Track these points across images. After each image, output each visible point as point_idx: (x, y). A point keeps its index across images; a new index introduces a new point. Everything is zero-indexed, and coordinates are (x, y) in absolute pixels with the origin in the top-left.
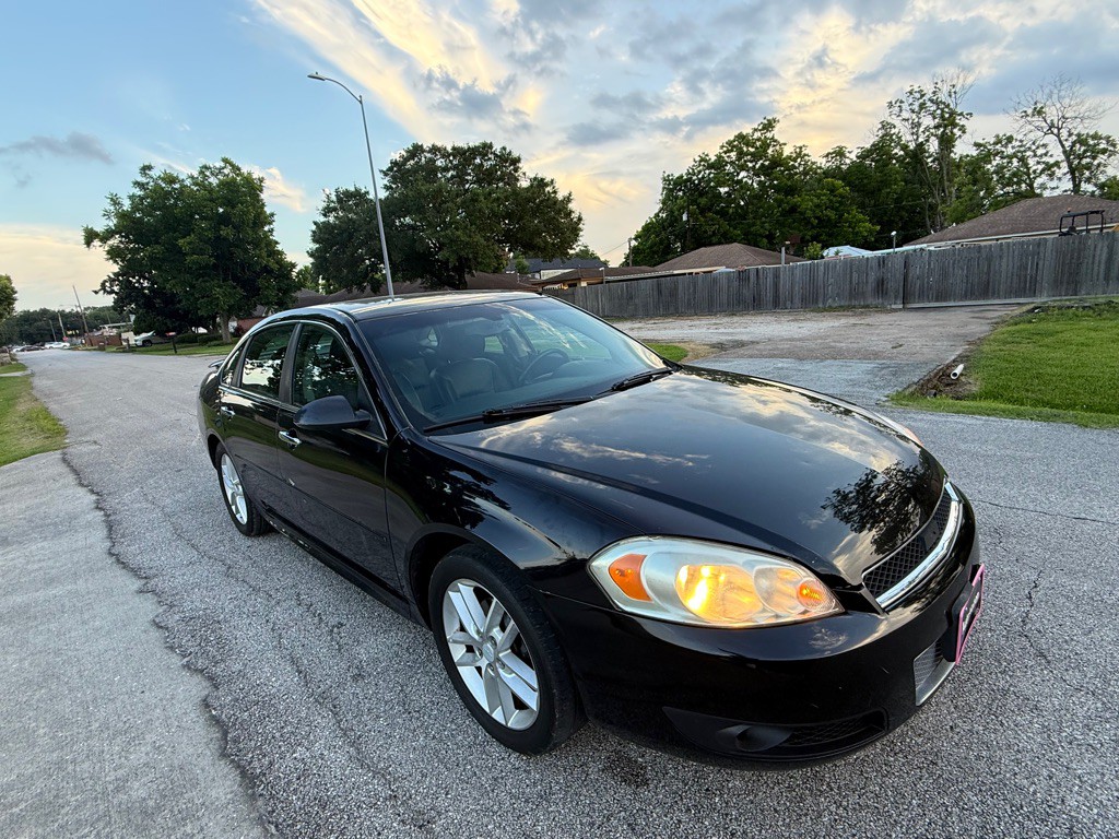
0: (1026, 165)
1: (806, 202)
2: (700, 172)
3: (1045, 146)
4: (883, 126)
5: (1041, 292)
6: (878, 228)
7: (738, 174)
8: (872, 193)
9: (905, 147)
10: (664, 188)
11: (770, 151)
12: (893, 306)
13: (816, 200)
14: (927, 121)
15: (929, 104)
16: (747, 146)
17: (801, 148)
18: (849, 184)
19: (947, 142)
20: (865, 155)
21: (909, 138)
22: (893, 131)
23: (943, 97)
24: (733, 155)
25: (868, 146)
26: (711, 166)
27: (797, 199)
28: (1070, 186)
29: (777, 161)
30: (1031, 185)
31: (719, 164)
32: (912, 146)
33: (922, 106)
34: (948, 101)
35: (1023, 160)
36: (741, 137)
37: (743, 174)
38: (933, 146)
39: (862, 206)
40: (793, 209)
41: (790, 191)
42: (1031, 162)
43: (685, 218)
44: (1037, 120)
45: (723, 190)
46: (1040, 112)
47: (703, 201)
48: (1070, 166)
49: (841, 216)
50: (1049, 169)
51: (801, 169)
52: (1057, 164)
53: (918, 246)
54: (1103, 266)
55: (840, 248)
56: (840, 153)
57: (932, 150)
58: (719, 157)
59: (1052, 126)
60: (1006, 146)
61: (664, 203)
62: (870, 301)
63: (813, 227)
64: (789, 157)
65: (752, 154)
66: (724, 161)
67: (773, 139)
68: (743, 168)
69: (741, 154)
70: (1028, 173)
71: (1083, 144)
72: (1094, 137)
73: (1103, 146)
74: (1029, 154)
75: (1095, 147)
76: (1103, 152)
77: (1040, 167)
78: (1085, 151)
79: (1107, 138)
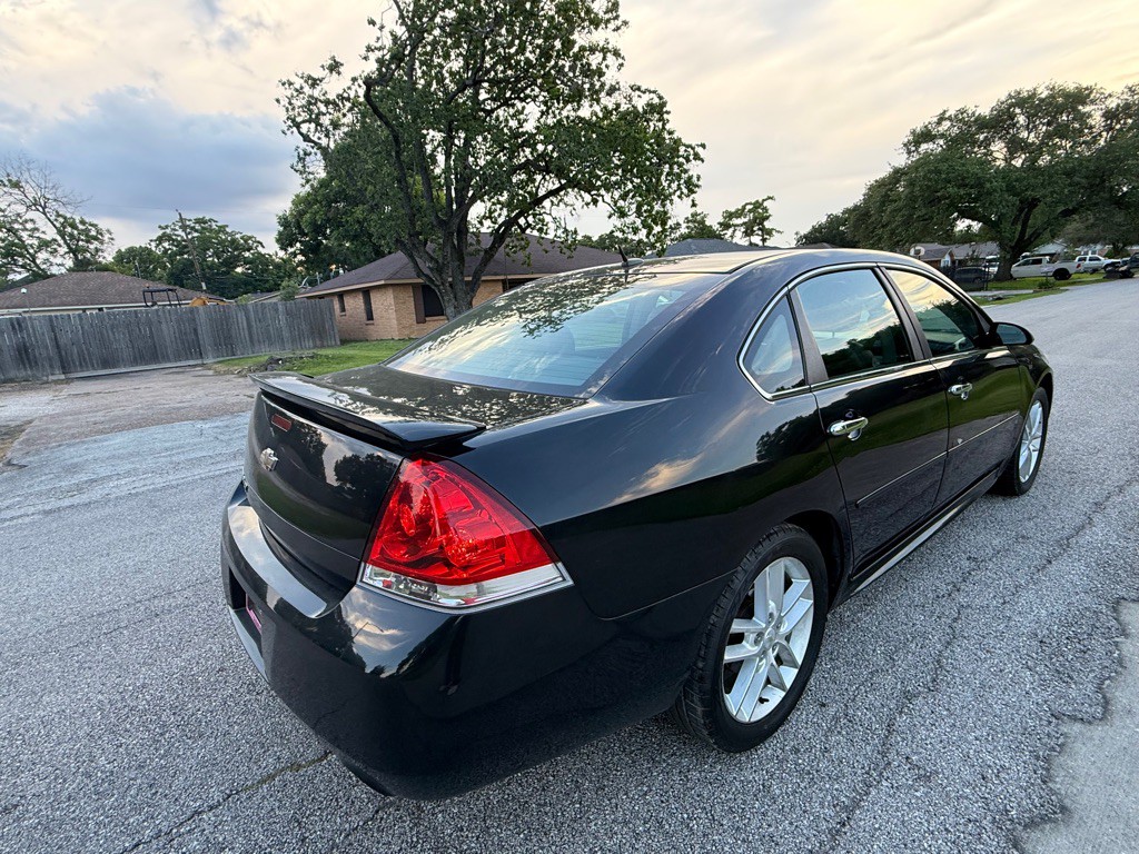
0: (19, 237)
3: (32, 220)
5: (206, 354)
12: (51, 378)
30: (33, 260)
35: (12, 231)
42: (25, 235)
44: (17, 193)
46: (16, 186)
48: (68, 246)
50: (44, 244)
52: (51, 241)
54: (247, 332)
59: (35, 202)
62: (12, 374)
70: (23, 246)
71: (73, 226)
72: (83, 222)
73: (93, 233)
74: (16, 226)
75: (86, 232)
76: (96, 238)
77: (36, 242)
78: (78, 238)
79: (94, 226)
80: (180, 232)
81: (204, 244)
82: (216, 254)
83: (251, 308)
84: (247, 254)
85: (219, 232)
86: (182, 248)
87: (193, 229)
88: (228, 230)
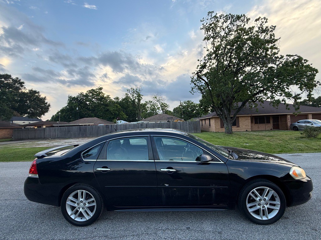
0: (155, 107)
1: (111, 109)
2: (81, 97)
3: (157, 104)
4: (126, 94)
6: (128, 117)
7: (92, 99)
8: (126, 109)
9: (131, 100)
10: (69, 100)
11: (101, 95)
13: (113, 108)
14: (135, 95)
15: (135, 92)
16: (95, 92)
17: (108, 96)
18: (120, 106)
19: (139, 100)
20: (123, 100)
21: (132, 98)
22: (128, 96)
23: (138, 91)
24: (91, 94)
25: (124, 98)
26: (84, 96)
27: (108, 108)
28: (162, 112)
29: (103, 98)
30: (156, 111)
31: (87, 96)
32: (133, 100)
33: (134, 92)
34: (139, 92)
35: (154, 106)
36: (93, 90)
37: (94, 99)
38: (137, 100)
39: (123, 111)
40: (108, 110)
41: (107, 105)
42: (155, 106)
43: (77, 109)
44: (156, 99)
45: (88, 103)
46: (156, 98)
47: (82, 105)
48: (162, 108)
49: (119, 113)
50: (158, 108)
51: (109, 100)
52: (159, 108)
53: (142, 122)
55: (121, 121)
56: (117, 98)
57: (136, 101)
58: (87, 94)
59: (158, 101)
60: (151, 103)
61: (69, 103)
63: (113, 115)
64: (105, 97)
65: (96, 95)
66: (88, 95)
67: (102, 92)
68: (94, 98)
69: (93, 94)
70: (155, 109)
71: (163, 105)
72: (165, 104)
73: (166, 106)
74: (155, 105)
75: (165, 105)
76: (166, 107)
77: (157, 108)
78: (164, 106)
79: (166, 104)
80: (184, 104)
81: (188, 106)
82: (190, 109)
83: (181, 123)
84: (197, 108)
85: (192, 103)
86: (184, 107)
87: (186, 103)
88: (194, 103)
